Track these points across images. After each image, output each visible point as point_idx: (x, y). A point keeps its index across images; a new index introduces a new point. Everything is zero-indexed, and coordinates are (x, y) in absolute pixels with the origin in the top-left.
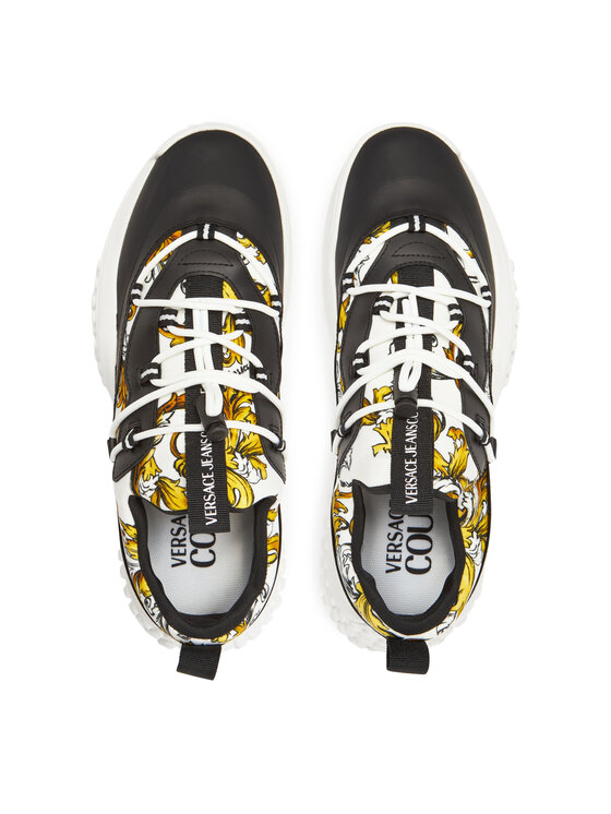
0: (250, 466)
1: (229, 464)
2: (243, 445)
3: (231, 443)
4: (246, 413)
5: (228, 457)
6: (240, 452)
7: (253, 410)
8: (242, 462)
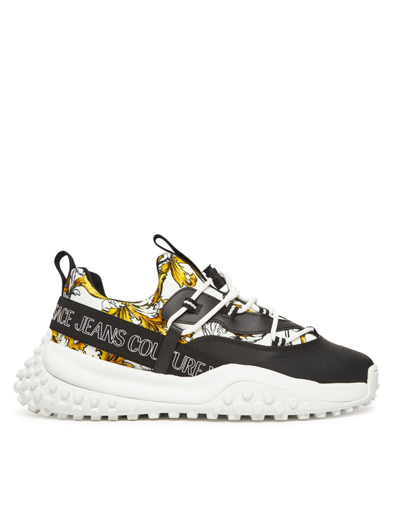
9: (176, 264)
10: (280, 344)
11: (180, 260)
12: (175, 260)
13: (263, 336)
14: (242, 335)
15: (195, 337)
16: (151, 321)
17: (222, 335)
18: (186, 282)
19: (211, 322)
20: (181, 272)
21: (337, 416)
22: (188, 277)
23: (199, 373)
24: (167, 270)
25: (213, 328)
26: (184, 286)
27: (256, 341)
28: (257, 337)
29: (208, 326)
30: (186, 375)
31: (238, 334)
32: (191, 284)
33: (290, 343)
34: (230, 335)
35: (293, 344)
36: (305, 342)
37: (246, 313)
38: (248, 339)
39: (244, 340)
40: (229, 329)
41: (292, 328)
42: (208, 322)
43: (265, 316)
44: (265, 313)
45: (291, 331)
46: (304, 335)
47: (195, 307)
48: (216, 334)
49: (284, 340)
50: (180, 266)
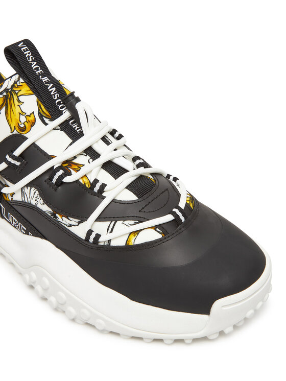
9: (15, 97)
10: (91, 240)
11: (25, 89)
12: (17, 90)
13: (79, 223)
14: (58, 213)
15: (15, 198)
17: (39, 206)
18: (19, 126)
19: (31, 187)
20: (17, 110)
22: (23, 119)
24: (1, 107)
25: (32, 194)
26: (15, 132)
27: (71, 226)
28: (74, 221)
29: (27, 190)
31: (55, 211)
32: (24, 129)
33: (109, 241)
34: (45, 208)
35: (113, 244)
36: (131, 243)
37: (77, 181)
38: (64, 221)
39: (60, 220)
40: (46, 202)
41: (124, 218)
42: (27, 186)
43: (95, 194)
44: (96, 189)
45: (119, 223)
46: (137, 232)
47: (18, 164)
48: (33, 202)
49: (98, 236)
50: (19, 101)
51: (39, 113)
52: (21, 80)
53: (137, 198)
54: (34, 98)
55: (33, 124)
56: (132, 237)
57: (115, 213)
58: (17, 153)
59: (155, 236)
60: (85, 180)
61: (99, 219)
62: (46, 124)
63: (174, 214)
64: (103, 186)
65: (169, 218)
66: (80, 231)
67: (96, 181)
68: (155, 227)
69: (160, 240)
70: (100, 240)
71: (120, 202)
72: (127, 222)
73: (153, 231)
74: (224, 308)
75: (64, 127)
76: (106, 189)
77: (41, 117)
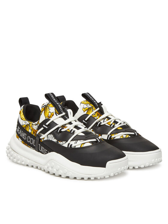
0: (87, 107)
1: (91, 105)
2: (92, 109)
3: (94, 108)
4: (96, 116)
5: (92, 105)
6: (91, 108)
7: (95, 118)
8: (89, 106)
9: (48, 108)
10: (69, 147)
11: (51, 105)
12: (48, 106)
13: (66, 142)
14: (59, 141)
15: (44, 139)
16: (35, 131)
17: (53, 140)
18: (48, 116)
19: (51, 134)
20: (48, 111)
21: (92, 180)
23: (46, 154)
24: (43, 111)
25: (51, 137)
26: (47, 118)
27: (63, 144)
28: (64, 142)
29: (49, 136)
30: (43, 153)
31: (58, 141)
32: (50, 117)
33: (75, 146)
34: (55, 140)
35: (76, 147)
36: (82, 146)
37: (66, 131)
38: (61, 143)
39: (59, 143)
40: (55, 138)
41: (80, 140)
42: (49, 134)
43: (72, 133)
44: (72, 132)
45: (79, 141)
46: (84, 143)
47: (47, 127)
48: (51, 139)
49: (71, 145)
50: (49, 109)
51: (55, 112)
52: (50, 103)
53: (84, 135)
54: (54, 108)
55: (53, 115)
56: (82, 145)
57: (77, 138)
58: (47, 124)
59: (90, 144)
60: (69, 130)
61: (72, 140)
62: (57, 115)
63: (96, 139)
64: (74, 131)
65: (95, 140)
66: (66, 145)
67: (72, 130)
68: (90, 142)
69: (91, 145)
70: (72, 146)
71: (79, 136)
72: (81, 141)
73: (89, 143)
74: (110, 164)
75: (63, 117)
76: (75, 132)
77: (56, 113)
